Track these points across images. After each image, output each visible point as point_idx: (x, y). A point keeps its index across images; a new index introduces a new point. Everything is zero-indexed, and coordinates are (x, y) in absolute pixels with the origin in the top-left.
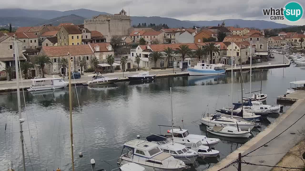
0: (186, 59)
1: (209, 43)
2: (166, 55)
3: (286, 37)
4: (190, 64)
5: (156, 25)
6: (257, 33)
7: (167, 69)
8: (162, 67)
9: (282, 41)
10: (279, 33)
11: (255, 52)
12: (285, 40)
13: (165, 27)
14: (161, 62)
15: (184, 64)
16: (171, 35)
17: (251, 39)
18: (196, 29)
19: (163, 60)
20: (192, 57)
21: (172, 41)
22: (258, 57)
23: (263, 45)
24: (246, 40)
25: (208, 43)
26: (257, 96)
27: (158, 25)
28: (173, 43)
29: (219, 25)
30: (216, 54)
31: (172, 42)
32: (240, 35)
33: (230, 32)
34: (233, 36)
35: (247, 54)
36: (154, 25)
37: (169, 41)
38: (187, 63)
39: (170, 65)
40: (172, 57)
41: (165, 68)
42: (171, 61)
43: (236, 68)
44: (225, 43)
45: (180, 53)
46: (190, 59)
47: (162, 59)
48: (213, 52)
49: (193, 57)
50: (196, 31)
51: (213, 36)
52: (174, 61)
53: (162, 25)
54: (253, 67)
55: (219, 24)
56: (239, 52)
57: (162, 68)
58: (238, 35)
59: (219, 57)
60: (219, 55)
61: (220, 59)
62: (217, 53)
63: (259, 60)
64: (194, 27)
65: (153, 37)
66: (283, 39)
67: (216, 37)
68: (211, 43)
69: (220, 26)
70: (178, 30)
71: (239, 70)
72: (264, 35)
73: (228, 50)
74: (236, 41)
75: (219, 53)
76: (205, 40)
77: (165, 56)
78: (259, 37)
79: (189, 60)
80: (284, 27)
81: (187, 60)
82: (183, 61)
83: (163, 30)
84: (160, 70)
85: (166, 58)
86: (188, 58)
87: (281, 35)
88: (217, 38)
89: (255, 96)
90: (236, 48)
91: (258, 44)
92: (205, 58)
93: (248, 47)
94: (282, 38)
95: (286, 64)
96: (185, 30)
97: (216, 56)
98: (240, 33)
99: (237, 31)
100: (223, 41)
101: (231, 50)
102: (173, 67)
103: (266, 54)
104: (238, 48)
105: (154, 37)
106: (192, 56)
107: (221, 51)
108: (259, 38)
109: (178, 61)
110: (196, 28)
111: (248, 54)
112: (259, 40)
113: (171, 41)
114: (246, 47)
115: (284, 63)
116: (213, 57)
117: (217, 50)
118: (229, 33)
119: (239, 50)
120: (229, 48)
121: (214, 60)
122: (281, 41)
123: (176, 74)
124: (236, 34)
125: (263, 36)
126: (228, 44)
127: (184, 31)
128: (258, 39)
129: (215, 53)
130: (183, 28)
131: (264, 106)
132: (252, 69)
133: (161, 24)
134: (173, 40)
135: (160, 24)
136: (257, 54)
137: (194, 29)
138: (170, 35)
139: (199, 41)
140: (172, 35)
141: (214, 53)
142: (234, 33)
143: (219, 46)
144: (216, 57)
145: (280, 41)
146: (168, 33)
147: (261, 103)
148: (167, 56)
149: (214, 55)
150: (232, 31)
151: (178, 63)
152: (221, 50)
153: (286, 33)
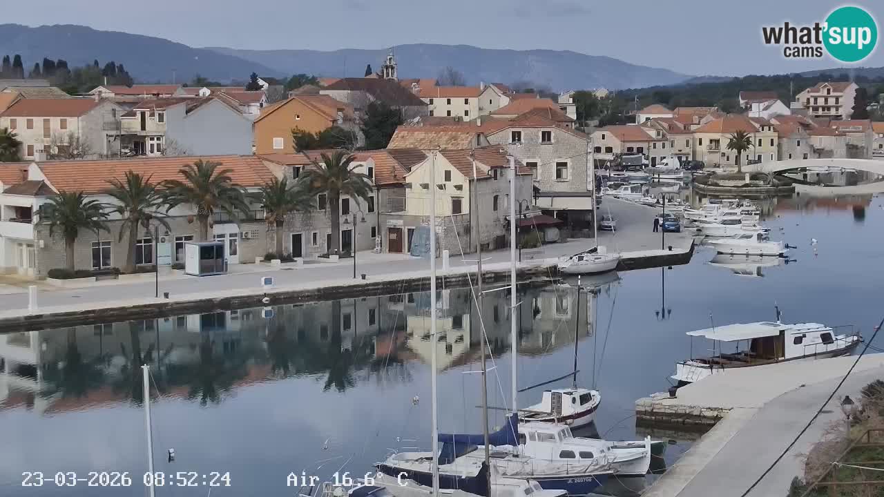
0: (218, 229)
1: (323, 156)
2: (121, 210)
3: (672, 129)
4: (234, 253)
5: (70, 66)
6: (545, 110)
7: (123, 280)
8: (101, 268)
9: (655, 147)
10: (640, 109)
11: (535, 197)
12: (667, 144)
13: (116, 75)
14: (94, 244)
15: (206, 253)
16: (143, 115)
17: (516, 137)
18: (262, 87)
19: (103, 236)
20: (243, 221)
21: (148, 143)
22: (549, 220)
23: (569, 161)
24: (493, 139)
25: (315, 154)
26: (566, 400)
27: (82, 65)
28: (152, 151)
29: (369, 72)
30: (358, 206)
31: (148, 148)
32: (466, 119)
33: (422, 103)
34: (432, 122)
35: (495, 208)
36: (63, 64)
37: (136, 144)
38: (220, 249)
39: (142, 260)
40: (149, 217)
41: (116, 273)
42: (146, 241)
43: (448, 268)
44: (397, 154)
45: (187, 201)
46: (232, 228)
47: (102, 227)
48: (342, 197)
49: (251, 220)
50: (264, 98)
51: (340, 122)
52: (160, 238)
53: (102, 66)
54: (526, 264)
55: (369, 66)
56: (465, 195)
57: (98, 274)
58: (454, 118)
59: (371, 220)
60: (371, 210)
61: (374, 229)
62: (360, 199)
63: (552, 233)
64: (254, 77)
65: (55, 122)
66: (658, 134)
67: (357, 129)
68: (330, 154)
69: (373, 76)
70: (181, 93)
71: (463, 281)
72: (572, 121)
73: (410, 186)
74: (450, 147)
75: (371, 201)
76: (304, 142)
77: (117, 216)
78: (550, 126)
79: (231, 235)
80: (662, 83)
81: (222, 236)
82: (205, 236)
83: (105, 91)
84: (91, 282)
85: (119, 224)
86: (226, 225)
87: (648, 119)
88: (363, 130)
89: (553, 398)
90: (448, 176)
91: (547, 159)
92: (307, 225)
93: (501, 172)
94: (653, 133)
95: (675, 251)
96: (213, 92)
97: (355, 218)
98: (467, 107)
99: (452, 99)
100: (391, 146)
101: (426, 186)
102: (154, 269)
103: (585, 204)
104: (458, 177)
105: (63, 125)
106: (242, 216)
107: (378, 190)
108: (520, 132)
109: (177, 239)
110: (261, 82)
111: (503, 202)
112: (553, 141)
113: (143, 144)
114: (492, 173)
115: (667, 244)
116: (342, 219)
117: (360, 188)
118: (416, 108)
119: (459, 188)
120: (417, 175)
121: (347, 234)
122: (652, 144)
123: (167, 301)
124: (449, 113)
125: (569, 124)
126: (411, 158)
127: (208, 99)
128: (546, 137)
129: (352, 203)
130: (201, 82)
131: (578, 445)
132: (521, 274)
133: (96, 63)
134: (152, 139)
135: (92, 63)
136: (544, 203)
137: (254, 86)
138: (139, 116)
139: (279, 143)
140: (147, 114)
141: (346, 202)
142: (440, 107)
143: (370, 170)
144: (359, 219)
145: (644, 145)
146: (130, 107)
147: (563, 431)
148: (127, 214)
149: (346, 211)
150: (427, 101)
151: (179, 246)
152: (379, 187)
153: (672, 109)
